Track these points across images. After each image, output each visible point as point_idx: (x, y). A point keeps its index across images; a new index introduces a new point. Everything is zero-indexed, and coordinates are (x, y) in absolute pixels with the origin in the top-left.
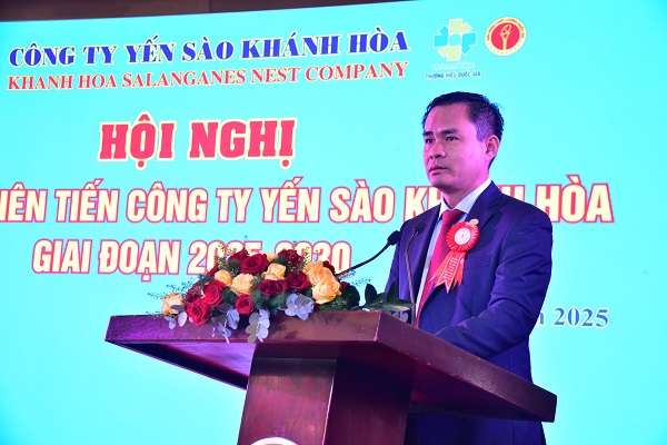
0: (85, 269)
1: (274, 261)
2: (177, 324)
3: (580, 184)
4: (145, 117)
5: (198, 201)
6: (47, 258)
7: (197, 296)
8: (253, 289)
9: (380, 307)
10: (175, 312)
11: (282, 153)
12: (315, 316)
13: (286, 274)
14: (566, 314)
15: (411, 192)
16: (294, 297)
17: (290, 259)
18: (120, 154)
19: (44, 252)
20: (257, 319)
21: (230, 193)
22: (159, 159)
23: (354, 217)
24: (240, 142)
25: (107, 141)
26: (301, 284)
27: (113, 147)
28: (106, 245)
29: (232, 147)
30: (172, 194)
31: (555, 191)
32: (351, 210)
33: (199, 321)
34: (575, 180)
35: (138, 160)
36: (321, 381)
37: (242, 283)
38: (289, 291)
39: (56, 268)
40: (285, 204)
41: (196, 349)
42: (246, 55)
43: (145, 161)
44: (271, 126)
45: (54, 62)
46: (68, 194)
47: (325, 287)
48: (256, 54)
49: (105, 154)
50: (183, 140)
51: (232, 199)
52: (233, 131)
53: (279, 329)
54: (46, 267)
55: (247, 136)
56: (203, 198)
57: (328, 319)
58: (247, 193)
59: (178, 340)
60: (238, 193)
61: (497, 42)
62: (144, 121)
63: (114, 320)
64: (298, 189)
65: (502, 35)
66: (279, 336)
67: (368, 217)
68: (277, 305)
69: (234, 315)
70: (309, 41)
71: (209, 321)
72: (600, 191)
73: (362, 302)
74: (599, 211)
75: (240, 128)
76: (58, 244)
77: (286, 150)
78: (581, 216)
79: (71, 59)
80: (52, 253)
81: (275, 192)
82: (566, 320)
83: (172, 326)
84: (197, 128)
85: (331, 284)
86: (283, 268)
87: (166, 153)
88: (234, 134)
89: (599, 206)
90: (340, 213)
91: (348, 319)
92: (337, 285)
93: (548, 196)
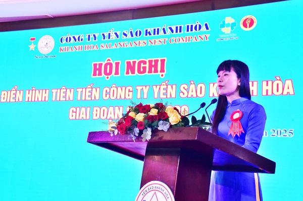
0: (88, 118)
1: (153, 108)
2: (114, 134)
3: (280, 80)
4: (109, 60)
5: (129, 91)
6: (74, 114)
7: (122, 123)
8: (144, 119)
9: (198, 126)
10: (113, 129)
11: (161, 72)
12: (170, 130)
13: (158, 113)
14: (276, 132)
15: (212, 85)
16: (161, 122)
17: (160, 106)
18: (100, 74)
19: (73, 112)
20: (146, 131)
21: (141, 88)
22: (114, 76)
23: (189, 96)
24: (144, 68)
25: (95, 69)
26: (164, 117)
27: (97, 72)
28: (95, 109)
29: (142, 70)
30: (120, 89)
31: (270, 83)
32: (188, 93)
33: (122, 132)
34: (278, 78)
35: (106, 76)
36: (174, 158)
37: (140, 117)
38: (160, 120)
39: (77, 118)
40: (162, 91)
41: (123, 145)
42: (146, 35)
43: (109, 76)
44: (156, 61)
45: (76, 41)
46: (81, 90)
47: (174, 118)
48: (150, 34)
49: (95, 74)
50: (123, 68)
51: (142, 90)
52: (142, 64)
53: (156, 135)
54: (74, 118)
55: (147, 65)
56: (131, 90)
57: (176, 131)
58: (148, 87)
59: (115, 141)
60: (144, 87)
61: (245, 25)
62: (109, 62)
63: (90, 133)
64: (167, 86)
65: (247, 22)
66: (156, 138)
67: (195, 96)
68: (154, 126)
69: (137, 130)
70: (171, 28)
71: (127, 133)
72: (288, 83)
73: (191, 124)
74: (288, 91)
75: (145, 63)
76: (78, 109)
77: (162, 71)
78: (281, 93)
79: (82, 40)
80: (76, 112)
81: (158, 87)
82: (276, 134)
83: (112, 135)
84: (128, 63)
85: (177, 117)
86: (157, 110)
87: (117, 73)
88: (142, 65)
89: (288, 88)
90: (184, 94)
91: (184, 131)
92: (180, 117)
93: (267, 85)
